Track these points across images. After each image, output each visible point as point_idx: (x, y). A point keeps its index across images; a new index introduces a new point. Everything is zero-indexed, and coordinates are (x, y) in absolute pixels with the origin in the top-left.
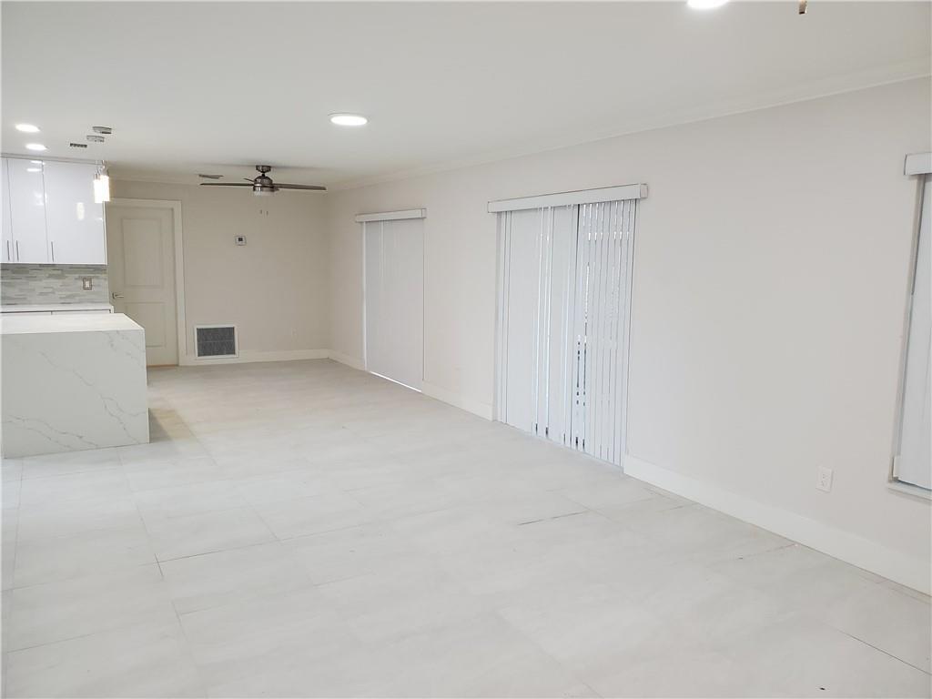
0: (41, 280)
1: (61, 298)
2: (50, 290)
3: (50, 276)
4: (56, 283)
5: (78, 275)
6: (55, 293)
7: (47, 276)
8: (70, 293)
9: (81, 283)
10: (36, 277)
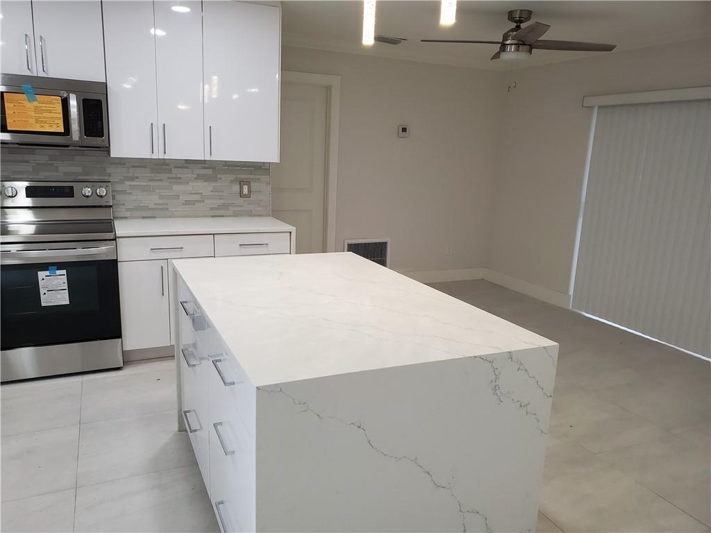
0: (187, 183)
1: (211, 209)
2: (197, 197)
3: (199, 177)
4: (205, 187)
5: (235, 176)
6: (203, 201)
7: (195, 176)
8: (222, 201)
9: (236, 188)
10: (180, 178)
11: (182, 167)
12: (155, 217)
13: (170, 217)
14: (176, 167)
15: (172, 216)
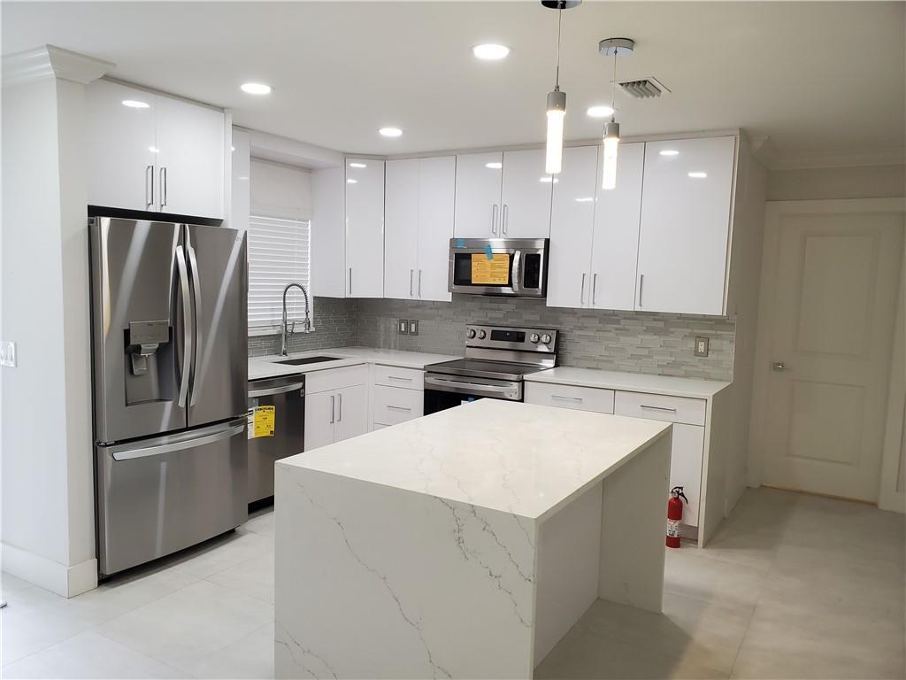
0: (636, 336)
1: (659, 366)
5: (690, 331)
6: (651, 357)
7: (645, 328)
8: (673, 359)
9: (692, 345)
10: (629, 330)
11: (633, 319)
12: (600, 369)
13: (615, 370)
14: (625, 318)
15: (617, 369)
